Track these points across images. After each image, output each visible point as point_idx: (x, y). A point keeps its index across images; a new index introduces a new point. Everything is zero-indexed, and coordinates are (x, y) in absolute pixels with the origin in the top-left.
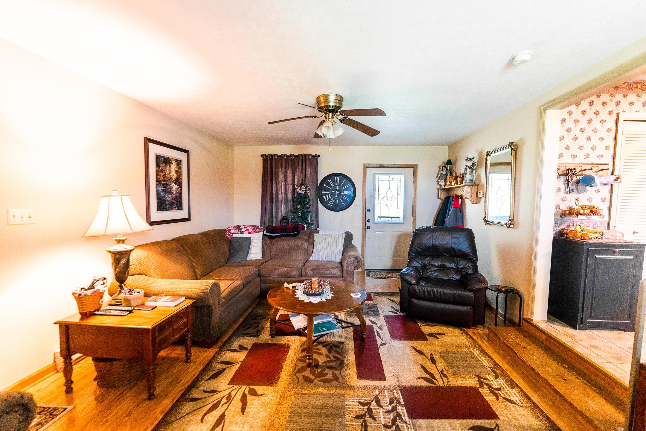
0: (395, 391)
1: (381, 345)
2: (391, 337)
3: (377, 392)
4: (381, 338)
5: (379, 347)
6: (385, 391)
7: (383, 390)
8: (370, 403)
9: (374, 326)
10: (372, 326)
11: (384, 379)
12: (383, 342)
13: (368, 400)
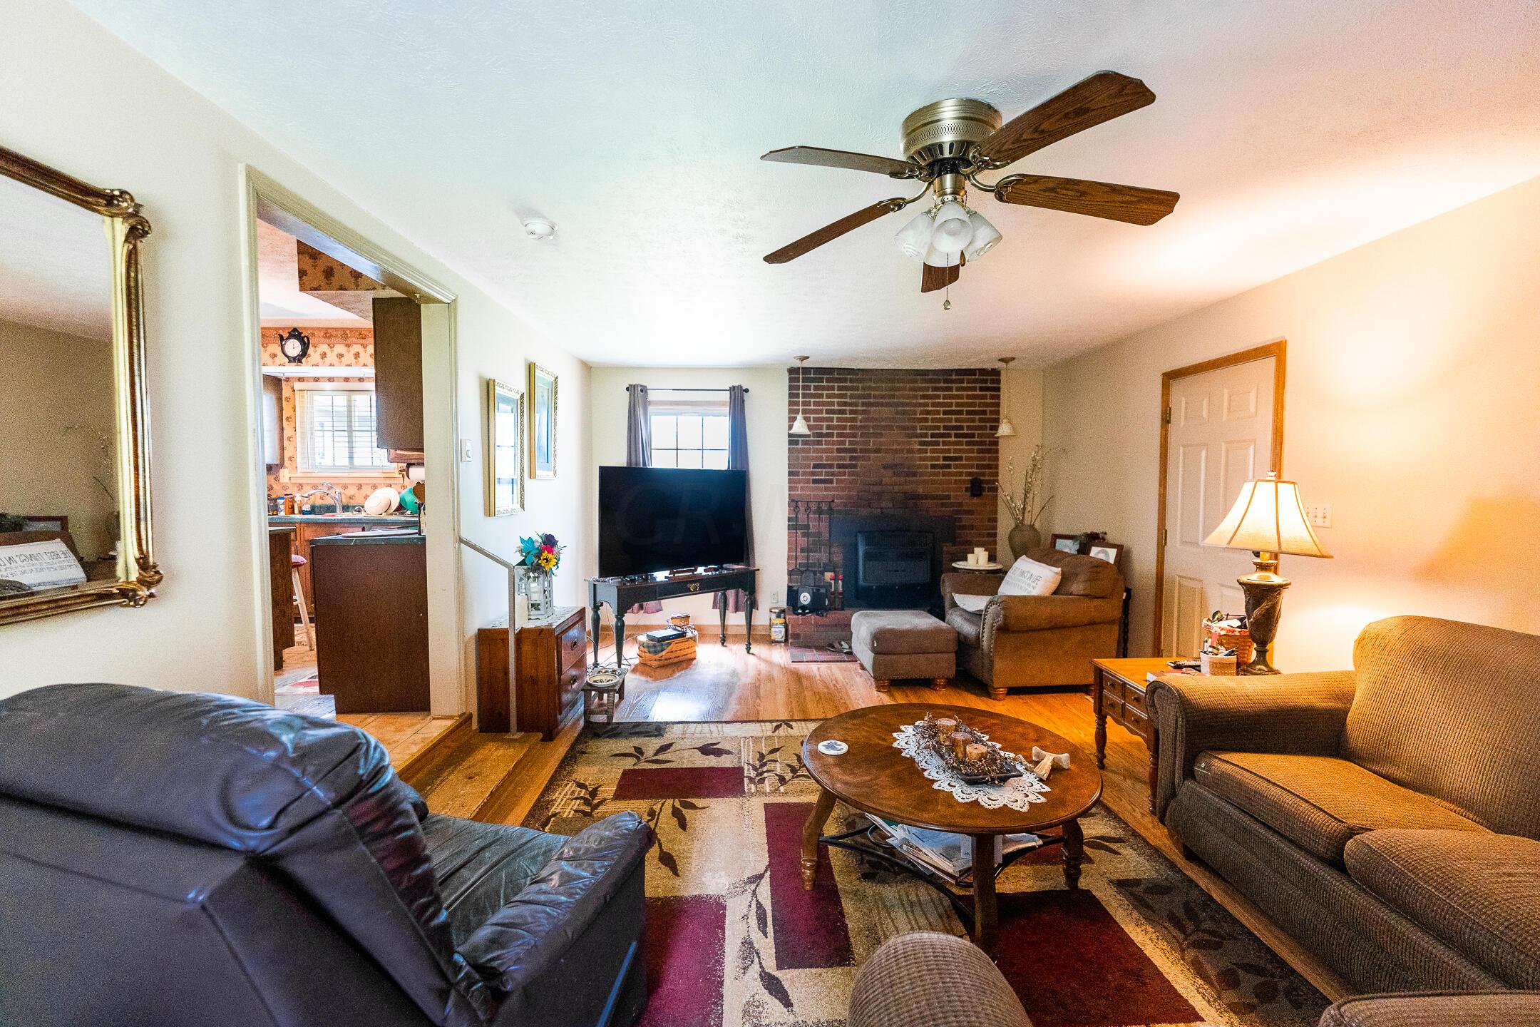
0: (753, 791)
1: (760, 877)
2: (725, 908)
3: (782, 789)
4: (757, 901)
5: (766, 871)
6: (768, 791)
7: (772, 792)
8: (793, 777)
9: (770, 965)
10: (780, 966)
11: (767, 806)
12: (753, 886)
13: (796, 781)
